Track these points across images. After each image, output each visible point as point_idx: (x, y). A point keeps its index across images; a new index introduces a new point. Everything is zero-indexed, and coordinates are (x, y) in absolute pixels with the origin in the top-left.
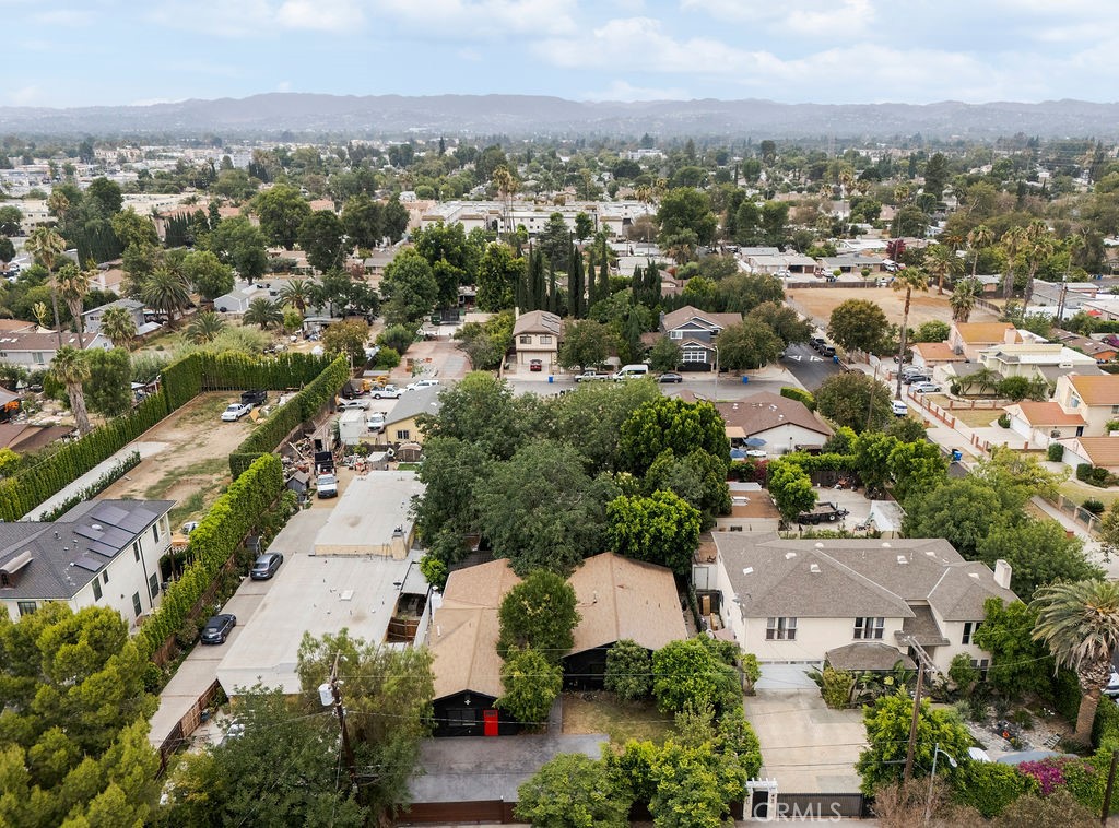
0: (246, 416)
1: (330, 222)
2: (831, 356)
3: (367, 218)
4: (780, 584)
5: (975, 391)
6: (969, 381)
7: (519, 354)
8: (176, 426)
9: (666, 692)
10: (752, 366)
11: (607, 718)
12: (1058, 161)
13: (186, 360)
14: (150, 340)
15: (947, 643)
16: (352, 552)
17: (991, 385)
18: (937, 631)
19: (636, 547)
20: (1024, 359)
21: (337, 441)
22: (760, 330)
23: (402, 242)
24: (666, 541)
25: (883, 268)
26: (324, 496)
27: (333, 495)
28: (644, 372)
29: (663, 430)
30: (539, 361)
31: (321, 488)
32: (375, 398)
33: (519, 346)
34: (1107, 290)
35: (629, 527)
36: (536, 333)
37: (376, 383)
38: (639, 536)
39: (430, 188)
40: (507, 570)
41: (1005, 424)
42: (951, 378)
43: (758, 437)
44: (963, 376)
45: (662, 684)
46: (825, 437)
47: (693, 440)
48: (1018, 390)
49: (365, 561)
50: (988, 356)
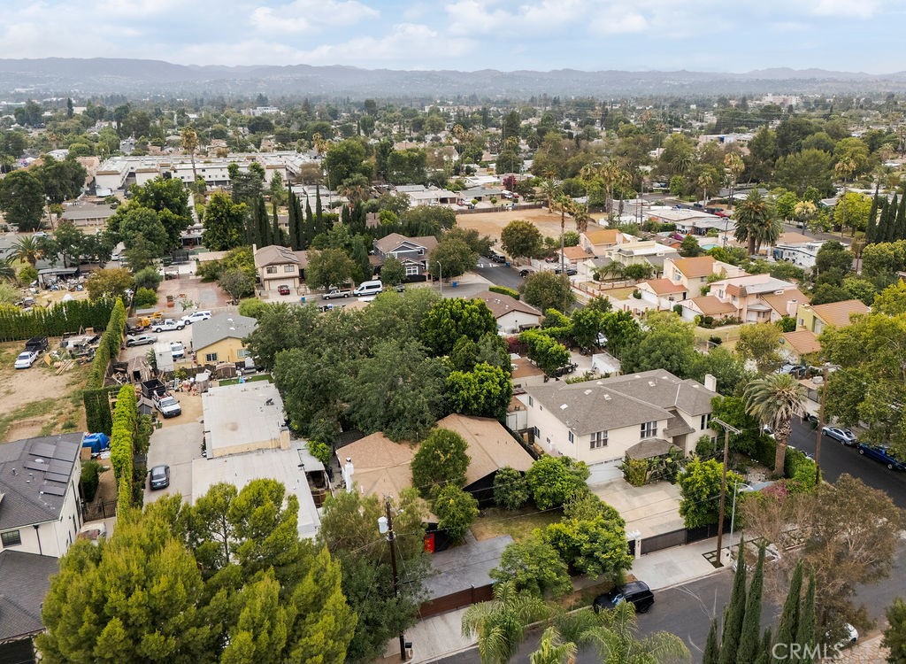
0: (37, 363)
1: (28, 181)
2: (504, 262)
3: (55, 176)
5: (609, 277)
6: (605, 270)
7: (265, 283)
9: (543, 495)
10: (458, 273)
11: (501, 524)
12: (579, 115)
15: (693, 431)
16: (245, 450)
17: (618, 272)
18: (685, 424)
19: (476, 406)
20: (637, 252)
21: (155, 370)
22: (461, 247)
23: (81, 196)
24: (494, 398)
25: (503, 197)
26: (168, 416)
27: (177, 413)
28: (379, 286)
29: (457, 322)
30: (287, 286)
31: (166, 410)
32: (156, 331)
33: (266, 276)
34: (653, 203)
35: (468, 392)
36: (280, 264)
37: (153, 318)
38: (476, 398)
39: (84, 145)
40: (384, 439)
41: (639, 297)
42: (594, 269)
44: (601, 267)
45: (541, 489)
46: (537, 317)
47: (478, 327)
48: (639, 273)
49: (258, 455)
50: (613, 253)
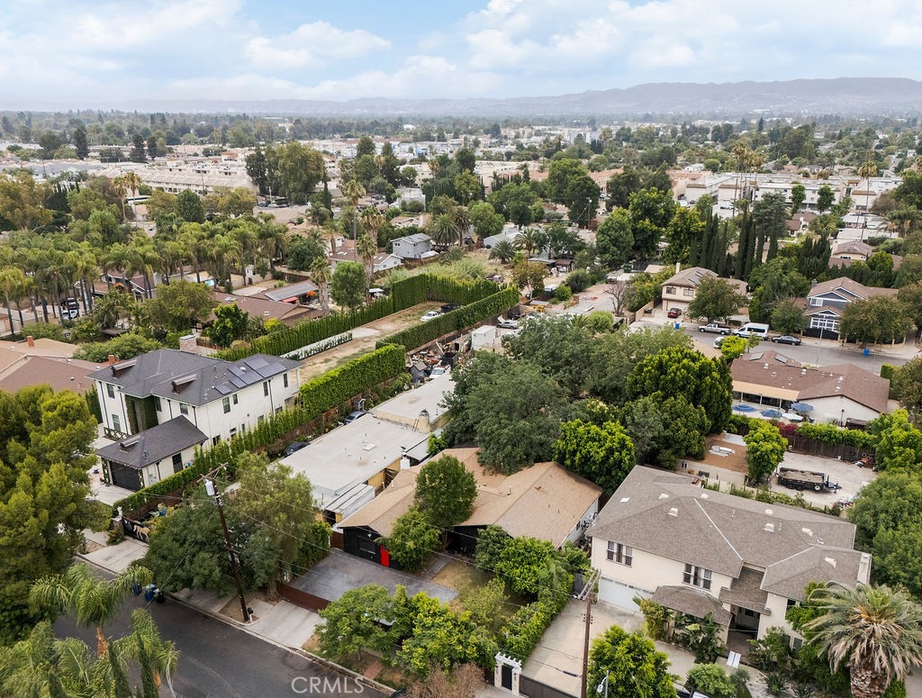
4: (634, 516)
7: (664, 302)
8: (393, 321)
9: (501, 572)
11: (470, 581)
13: (416, 277)
14: (426, 263)
15: (771, 614)
18: (764, 600)
19: (570, 462)
24: (594, 463)
28: (763, 331)
30: (677, 310)
33: (665, 295)
35: (567, 444)
36: (681, 286)
40: (475, 455)
43: (809, 403)
